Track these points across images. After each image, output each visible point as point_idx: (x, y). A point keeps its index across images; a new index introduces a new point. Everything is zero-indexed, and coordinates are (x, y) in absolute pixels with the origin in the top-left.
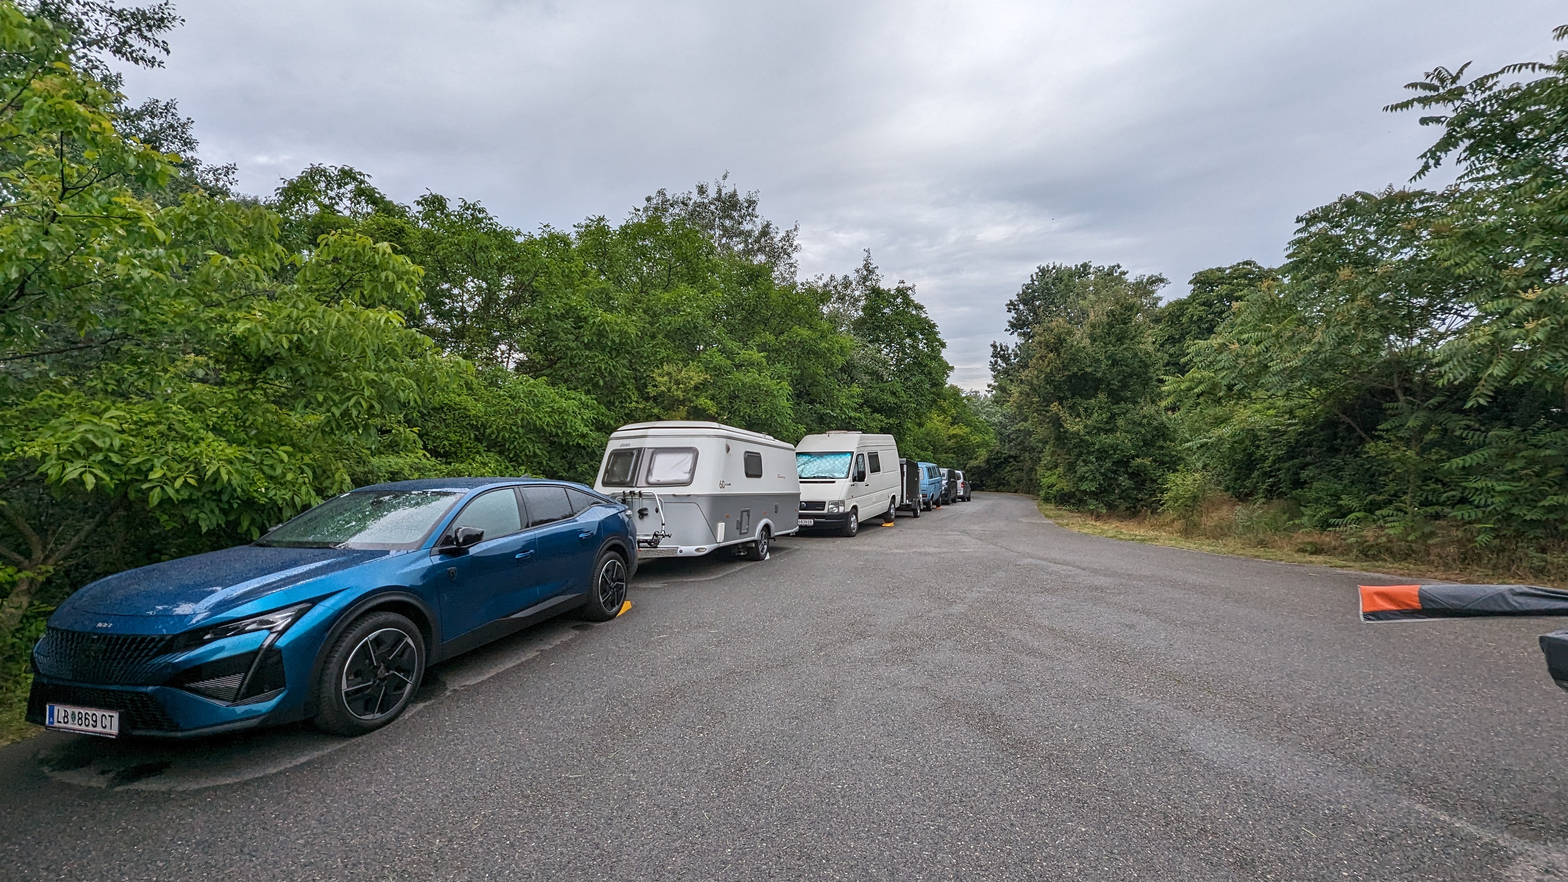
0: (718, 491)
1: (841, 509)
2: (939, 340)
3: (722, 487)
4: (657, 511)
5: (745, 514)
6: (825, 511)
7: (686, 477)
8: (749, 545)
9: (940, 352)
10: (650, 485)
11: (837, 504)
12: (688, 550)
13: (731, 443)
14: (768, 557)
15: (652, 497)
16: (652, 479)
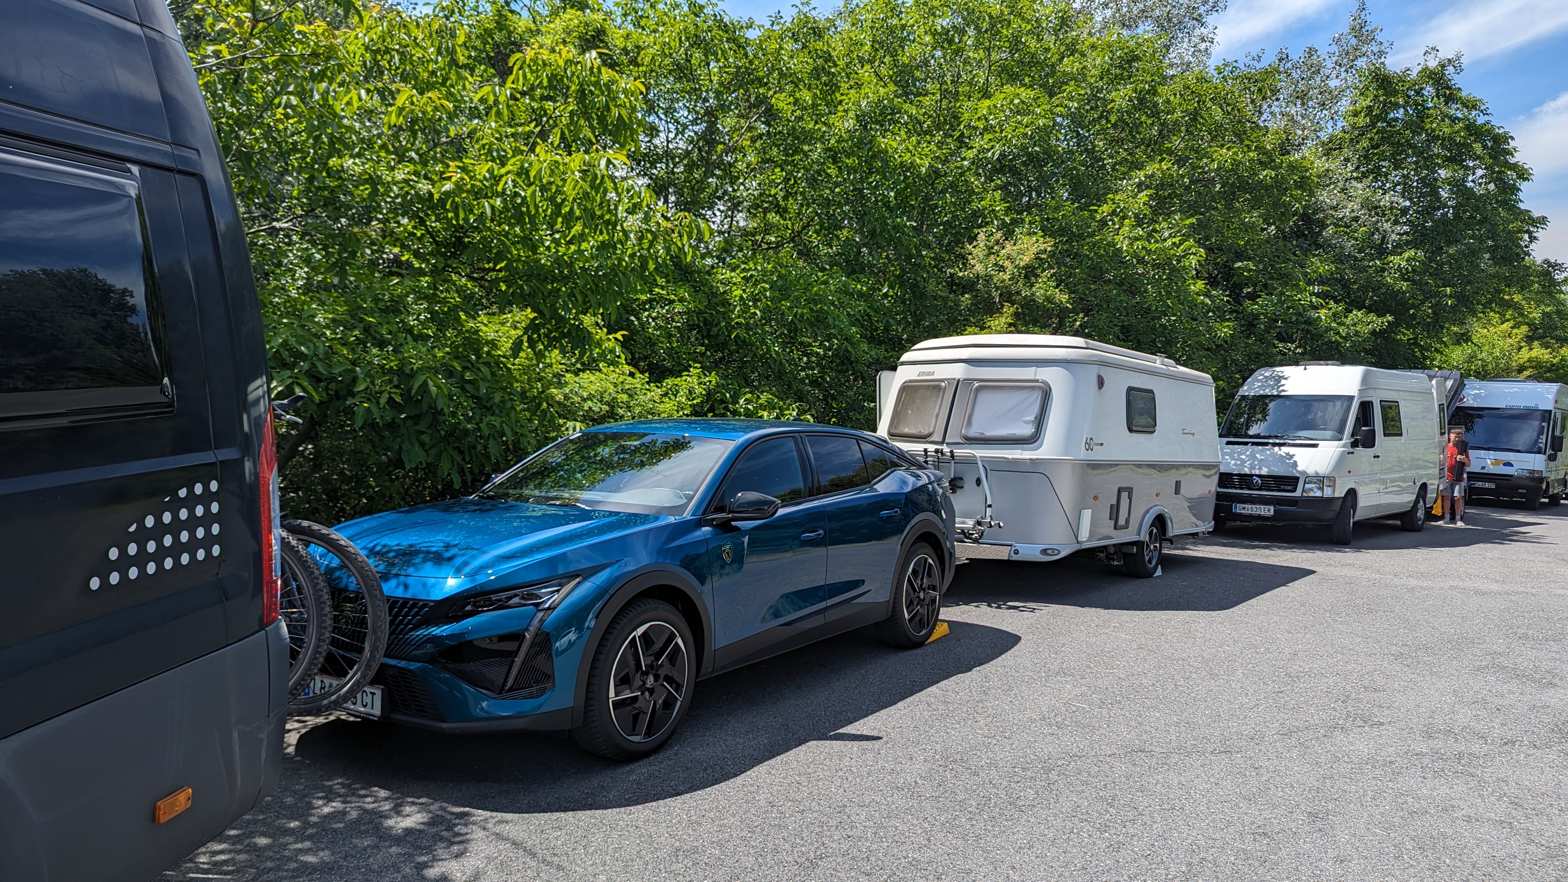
0: (1083, 454)
1: (1328, 493)
2: (1514, 167)
3: (1089, 448)
4: (978, 482)
5: (1125, 495)
6: (1298, 493)
7: (1028, 430)
8: (1126, 550)
9: (1515, 189)
10: (971, 441)
11: (1320, 480)
12: (1030, 552)
13: (1106, 373)
14: (1159, 572)
15: (971, 462)
16: (973, 432)
